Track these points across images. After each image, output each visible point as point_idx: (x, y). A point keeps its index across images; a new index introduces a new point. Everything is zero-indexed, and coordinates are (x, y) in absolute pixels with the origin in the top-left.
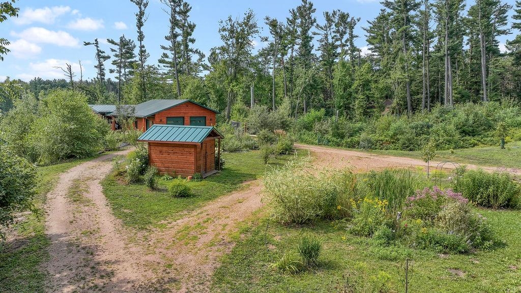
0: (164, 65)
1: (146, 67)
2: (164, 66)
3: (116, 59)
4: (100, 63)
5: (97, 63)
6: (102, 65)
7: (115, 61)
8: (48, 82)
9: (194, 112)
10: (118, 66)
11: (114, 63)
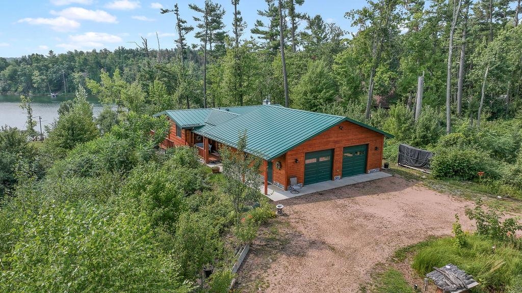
0: (259, 35)
1: (242, 43)
2: (259, 37)
3: (201, 30)
4: (181, 36)
5: (177, 37)
6: (184, 39)
7: (199, 33)
8: (131, 51)
9: (350, 137)
10: (202, 40)
11: (198, 35)
